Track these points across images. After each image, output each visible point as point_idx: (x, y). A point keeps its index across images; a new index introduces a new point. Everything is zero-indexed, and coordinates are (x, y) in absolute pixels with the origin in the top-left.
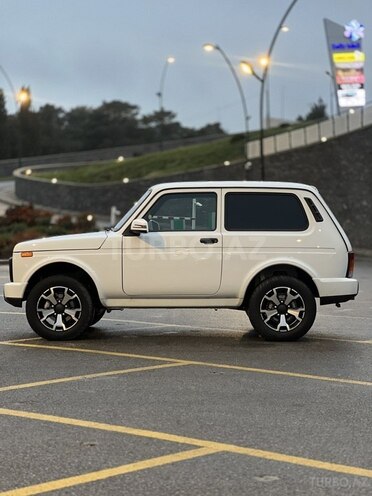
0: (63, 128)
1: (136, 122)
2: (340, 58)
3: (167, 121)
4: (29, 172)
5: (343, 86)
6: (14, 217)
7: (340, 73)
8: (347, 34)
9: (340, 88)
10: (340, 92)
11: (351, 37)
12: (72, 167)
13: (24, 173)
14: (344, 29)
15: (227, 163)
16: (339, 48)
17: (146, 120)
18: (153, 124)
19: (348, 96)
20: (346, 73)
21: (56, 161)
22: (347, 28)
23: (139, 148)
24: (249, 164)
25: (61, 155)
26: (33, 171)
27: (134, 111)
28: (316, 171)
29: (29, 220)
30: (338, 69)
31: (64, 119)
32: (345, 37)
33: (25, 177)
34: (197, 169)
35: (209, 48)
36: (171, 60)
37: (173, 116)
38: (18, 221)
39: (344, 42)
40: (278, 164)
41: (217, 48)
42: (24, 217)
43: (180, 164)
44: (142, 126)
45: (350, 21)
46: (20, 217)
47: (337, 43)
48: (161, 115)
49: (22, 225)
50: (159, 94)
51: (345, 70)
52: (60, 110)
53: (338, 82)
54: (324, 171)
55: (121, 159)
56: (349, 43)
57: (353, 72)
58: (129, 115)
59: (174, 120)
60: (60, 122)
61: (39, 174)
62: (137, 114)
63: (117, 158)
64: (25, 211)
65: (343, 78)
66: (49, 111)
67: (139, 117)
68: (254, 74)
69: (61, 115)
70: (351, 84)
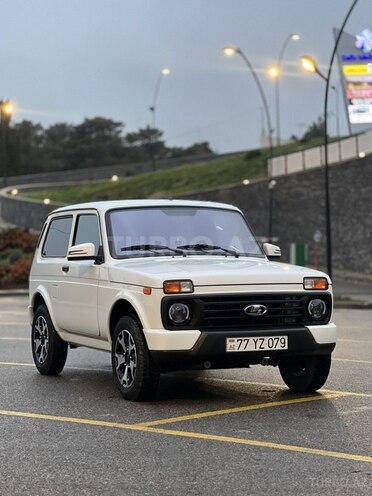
0: (41, 146)
1: (119, 140)
2: (351, 71)
3: (153, 140)
4: (15, 192)
5: (354, 101)
6: (8, 242)
7: (351, 87)
8: (358, 44)
9: (351, 104)
10: (351, 108)
11: (363, 48)
12: (61, 187)
13: (9, 193)
14: (355, 40)
15: (246, 182)
16: (350, 59)
17: (131, 138)
18: (138, 143)
19: (359, 111)
20: (358, 87)
21: (40, 180)
22: (358, 38)
23: (131, 167)
24: (274, 183)
25: (43, 175)
26: (19, 190)
27: (118, 129)
28: (353, 190)
29: (25, 245)
30: (348, 83)
31: (41, 137)
32: (356, 47)
33: (12, 197)
34: (212, 189)
35: (229, 52)
36: (166, 72)
37: (161, 134)
38: (13, 246)
39: (356, 54)
40: (307, 183)
41: (239, 51)
42: (19, 241)
43: (187, 184)
44: (126, 145)
45: (362, 30)
46: (14, 242)
47: (348, 55)
48: (148, 133)
49: (18, 251)
50: (152, 109)
51: (356, 84)
52: (39, 127)
53: (349, 96)
54: (363, 190)
55: (115, 178)
56: (361, 55)
57: (365, 85)
58: (113, 133)
59: (161, 139)
60: (39, 140)
61: (27, 194)
62: (120, 132)
63: (111, 177)
64: (20, 235)
65: (354, 92)
66: (27, 127)
67: (123, 135)
68: (317, 71)
69: (39, 133)
70: (362, 98)
